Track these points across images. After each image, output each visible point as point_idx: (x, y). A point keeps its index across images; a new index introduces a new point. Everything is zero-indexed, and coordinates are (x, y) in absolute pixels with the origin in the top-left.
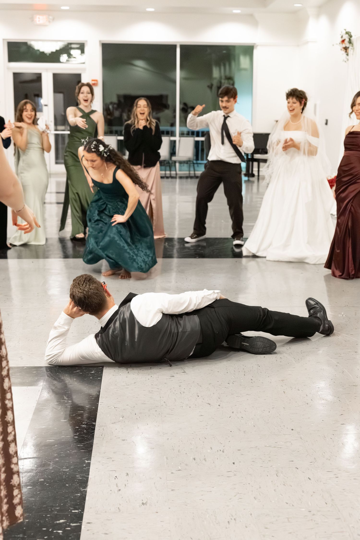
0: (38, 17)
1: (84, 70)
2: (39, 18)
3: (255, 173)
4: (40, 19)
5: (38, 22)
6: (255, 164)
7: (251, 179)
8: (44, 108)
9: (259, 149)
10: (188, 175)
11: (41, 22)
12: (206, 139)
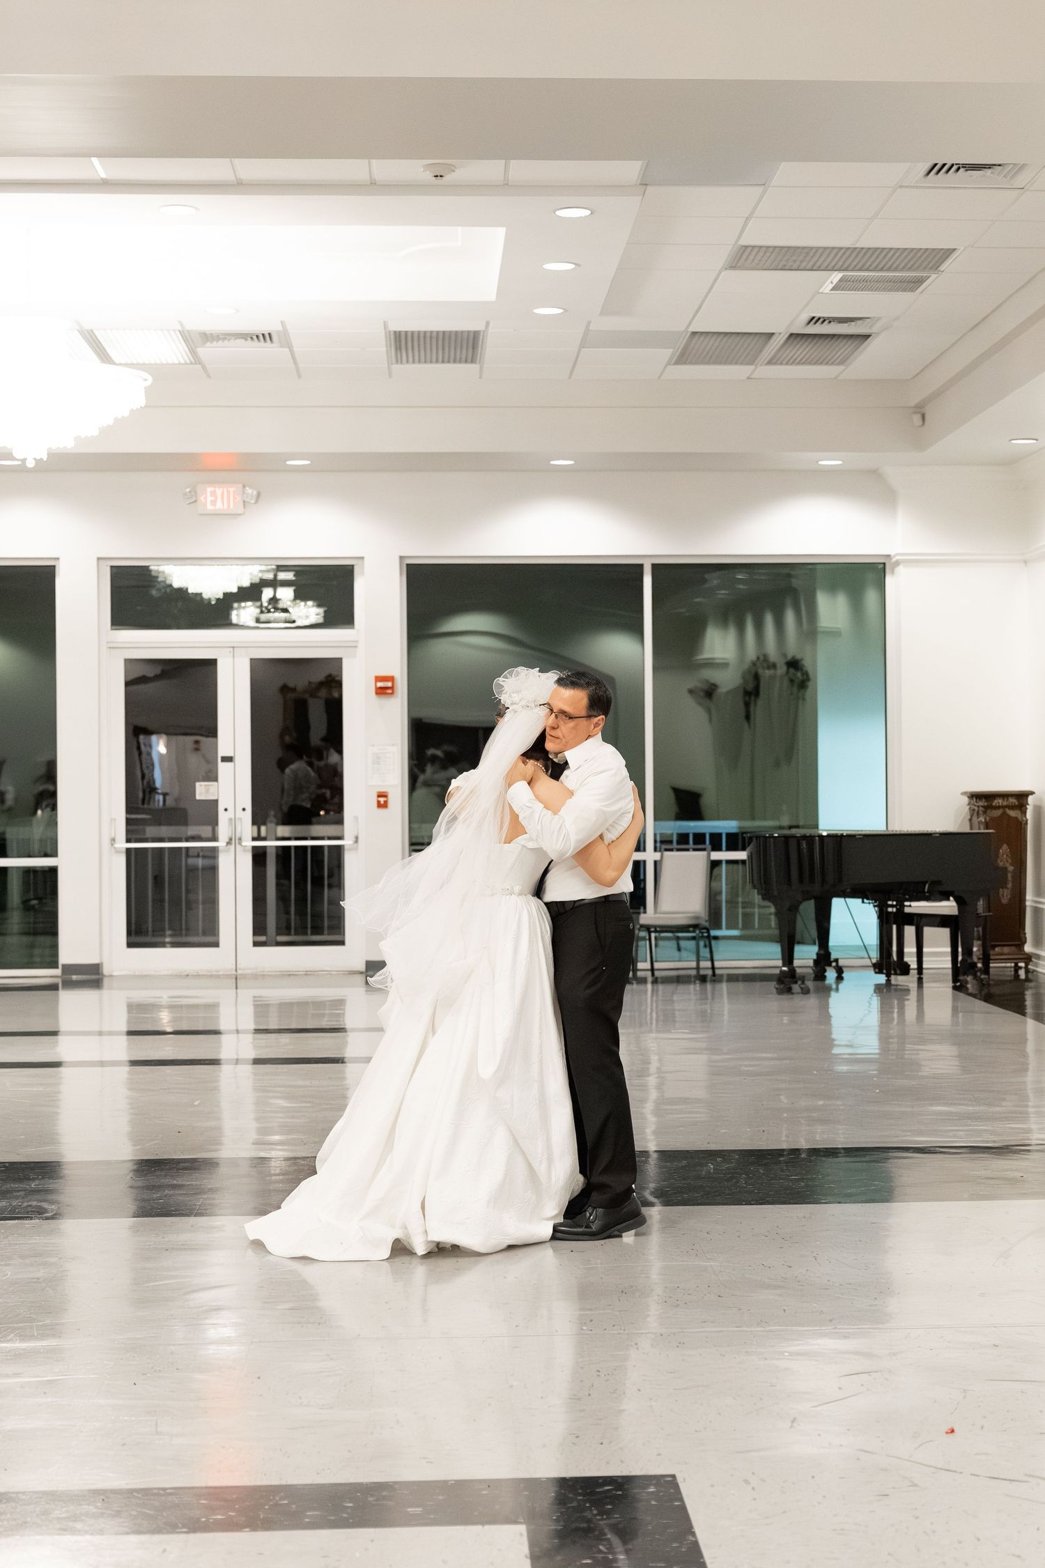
0: (209, 489)
1: (353, 646)
2: (213, 494)
3: (911, 959)
4: (216, 497)
5: (210, 507)
6: (910, 931)
7: (899, 980)
8: (223, 769)
9: (924, 883)
10: (694, 972)
11: (219, 505)
12: (750, 857)
